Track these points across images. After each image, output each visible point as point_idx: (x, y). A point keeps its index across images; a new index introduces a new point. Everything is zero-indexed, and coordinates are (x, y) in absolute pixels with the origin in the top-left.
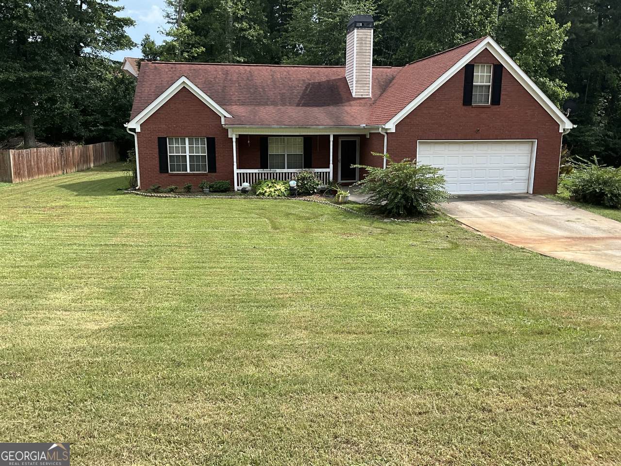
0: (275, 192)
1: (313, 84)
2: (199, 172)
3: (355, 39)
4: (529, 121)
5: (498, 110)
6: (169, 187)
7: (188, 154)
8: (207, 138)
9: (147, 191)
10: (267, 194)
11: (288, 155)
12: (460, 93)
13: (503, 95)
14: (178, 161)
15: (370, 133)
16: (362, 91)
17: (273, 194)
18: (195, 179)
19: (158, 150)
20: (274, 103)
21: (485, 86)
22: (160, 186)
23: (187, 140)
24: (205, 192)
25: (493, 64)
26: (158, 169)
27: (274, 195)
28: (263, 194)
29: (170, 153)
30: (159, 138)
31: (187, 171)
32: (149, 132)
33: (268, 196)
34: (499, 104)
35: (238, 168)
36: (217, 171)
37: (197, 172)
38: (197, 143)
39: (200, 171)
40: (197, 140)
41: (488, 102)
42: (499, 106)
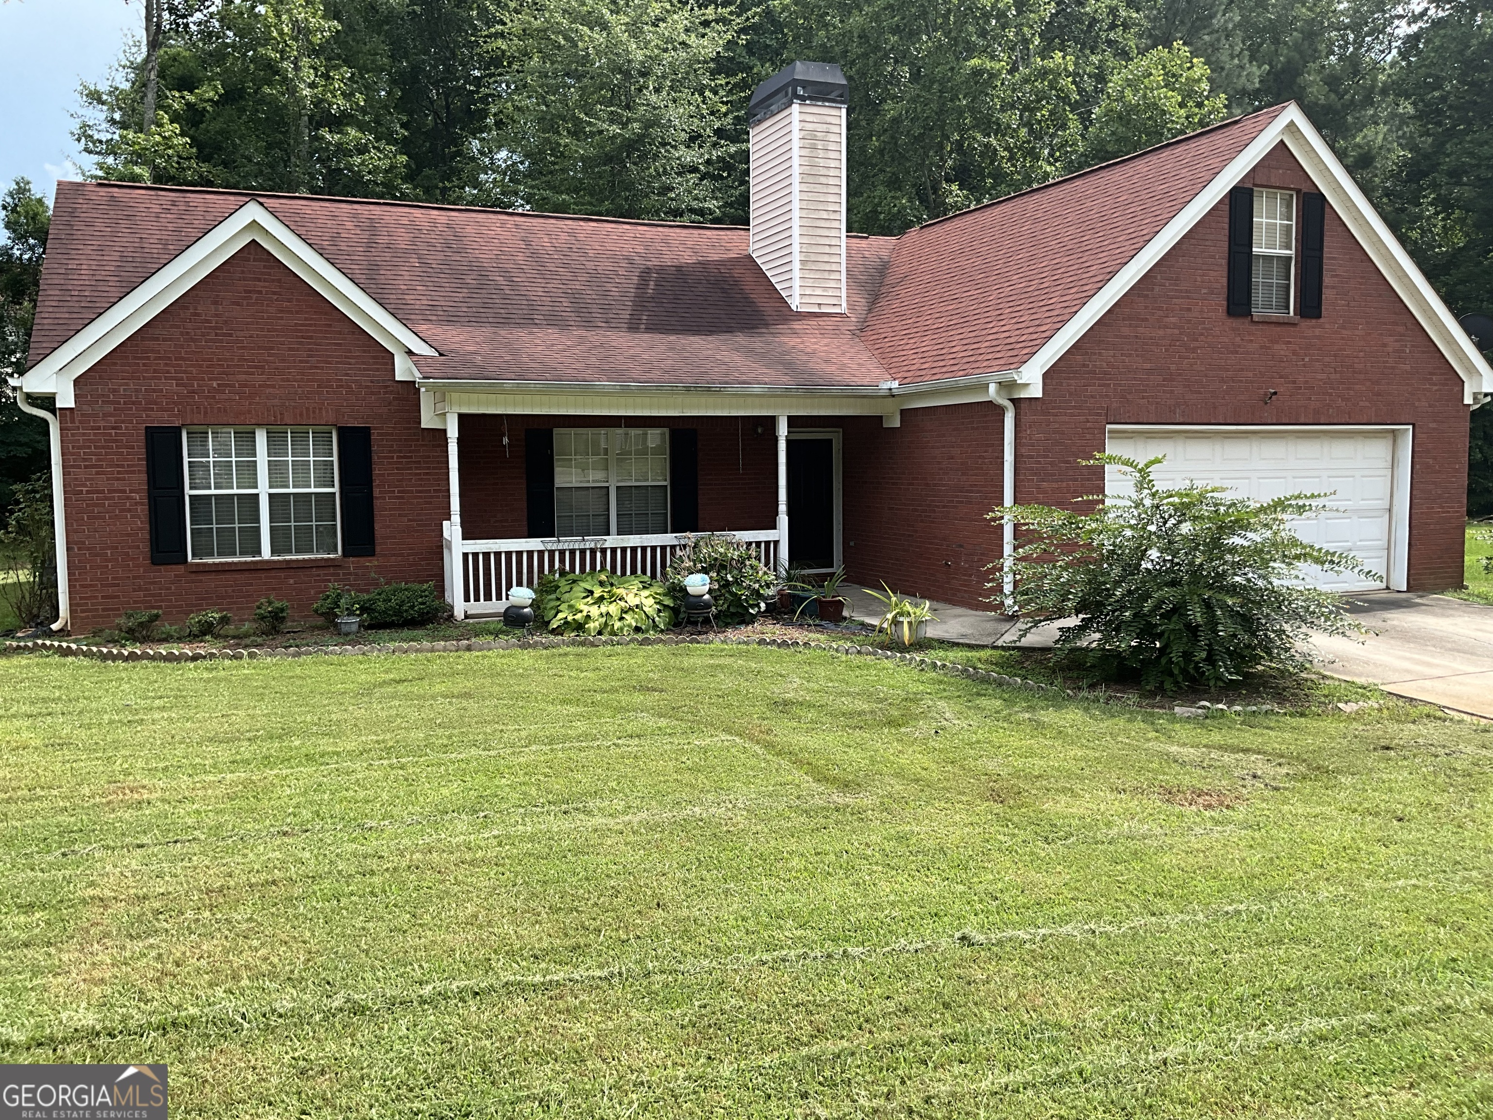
0: (621, 619)
1: (661, 270)
2: (306, 557)
3: (796, 135)
4: (1393, 368)
5: (1317, 331)
6: (195, 618)
7: (263, 489)
8: (343, 433)
9: (96, 634)
10: (591, 625)
11: (618, 487)
12: (1219, 277)
13: (1327, 287)
14: (225, 515)
15: (903, 412)
16: (819, 292)
17: (617, 625)
18: (292, 581)
19: (144, 477)
20: (555, 321)
21: (1279, 258)
22: (157, 616)
23: (261, 439)
24: (345, 629)
25: (1298, 192)
26: (145, 548)
27: (621, 629)
28: (579, 627)
29: (191, 488)
30: (151, 432)
31: (259, 552)
32: (111, 408)
33: (600, 633)
34: (1319, 316)
35: (467, 535)
36: (378, 549)
37: (300, 557)
38: (300, 448)
39: (311, 551)
40: (300, 439)
41: (1288, 308)
42: (1322, 320)
